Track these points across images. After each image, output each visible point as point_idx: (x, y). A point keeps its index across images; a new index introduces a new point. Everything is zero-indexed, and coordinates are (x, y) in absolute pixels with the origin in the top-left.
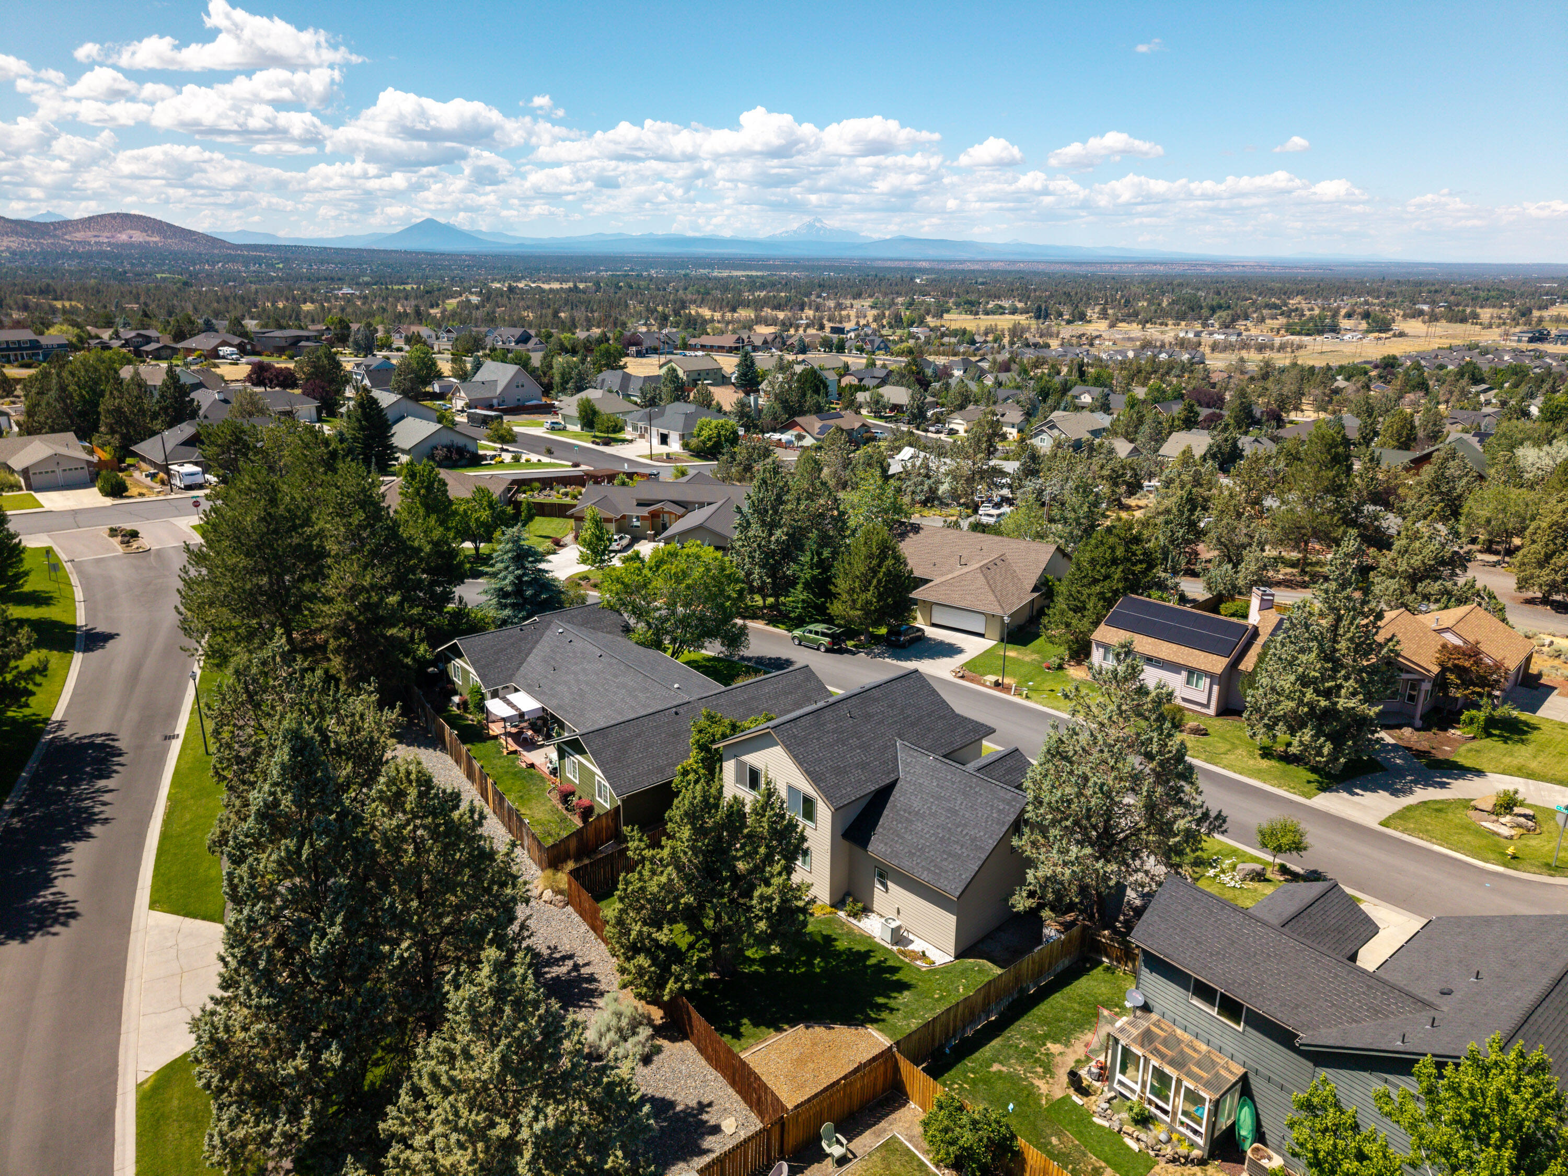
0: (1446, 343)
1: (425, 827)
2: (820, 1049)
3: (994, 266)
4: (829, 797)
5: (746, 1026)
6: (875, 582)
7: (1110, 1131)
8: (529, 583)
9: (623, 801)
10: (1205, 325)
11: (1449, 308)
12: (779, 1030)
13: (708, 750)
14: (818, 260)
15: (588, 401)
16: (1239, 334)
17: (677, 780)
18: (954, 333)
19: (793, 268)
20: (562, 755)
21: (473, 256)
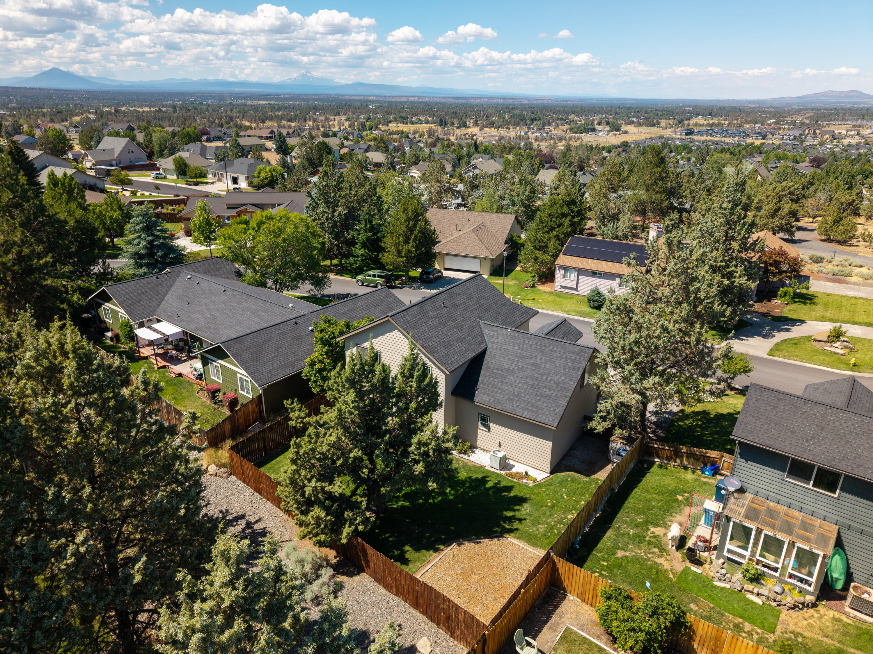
0: (649, 136)
1: (90, 405)
2: (476, 561)
3: (412, 99)
4: (442, 362)
5: (409, 552)
6: (413, 237)
7: (733, 592)
8: (159, 247)
9: (264, 390)
10: (529, 129)
11: (647, 119)
12: (437, 550)
13: (330, 344)
14: (310, 95)
15: (181, 158)
16: (547, 133)
17: (306, 370)
18: (397, 133)
19: (296, 100)
20: (205, 363)
21: (88, 92)
